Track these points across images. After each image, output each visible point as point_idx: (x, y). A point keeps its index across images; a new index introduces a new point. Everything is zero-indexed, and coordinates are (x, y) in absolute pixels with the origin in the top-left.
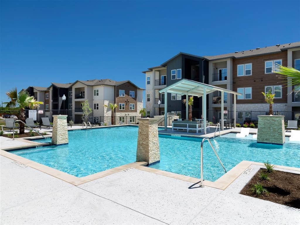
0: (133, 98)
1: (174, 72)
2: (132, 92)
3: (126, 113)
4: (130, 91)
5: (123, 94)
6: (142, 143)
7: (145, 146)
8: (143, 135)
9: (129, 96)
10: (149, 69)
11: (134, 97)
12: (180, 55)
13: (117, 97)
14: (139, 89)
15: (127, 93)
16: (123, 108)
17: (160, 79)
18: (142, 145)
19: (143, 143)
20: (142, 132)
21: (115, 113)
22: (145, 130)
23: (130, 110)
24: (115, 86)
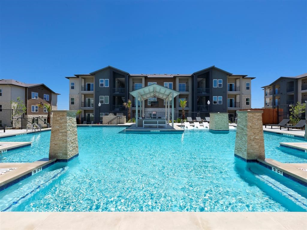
0: (46, 101)
1: (102, 81)
2: (46, 95)
3: (40, 115)
4: (44, 94)
5: (36, 97)
6: (254, 138)
7: (258, 140)
8: (255, 129)
9: (43, 99)
10: (75, 75)
11: (49, 100)
12: (108, 68)
13: (29, 99)
14: (54, 93)
15: (41, 96)
16: (37, 110)
17: (85, 86)
18: (253, 140)
19: (256, 137)
20: (254, 126)
21: (26, 115)
22: (257, 124)
23: (44, 112)
24: (26, 88)
